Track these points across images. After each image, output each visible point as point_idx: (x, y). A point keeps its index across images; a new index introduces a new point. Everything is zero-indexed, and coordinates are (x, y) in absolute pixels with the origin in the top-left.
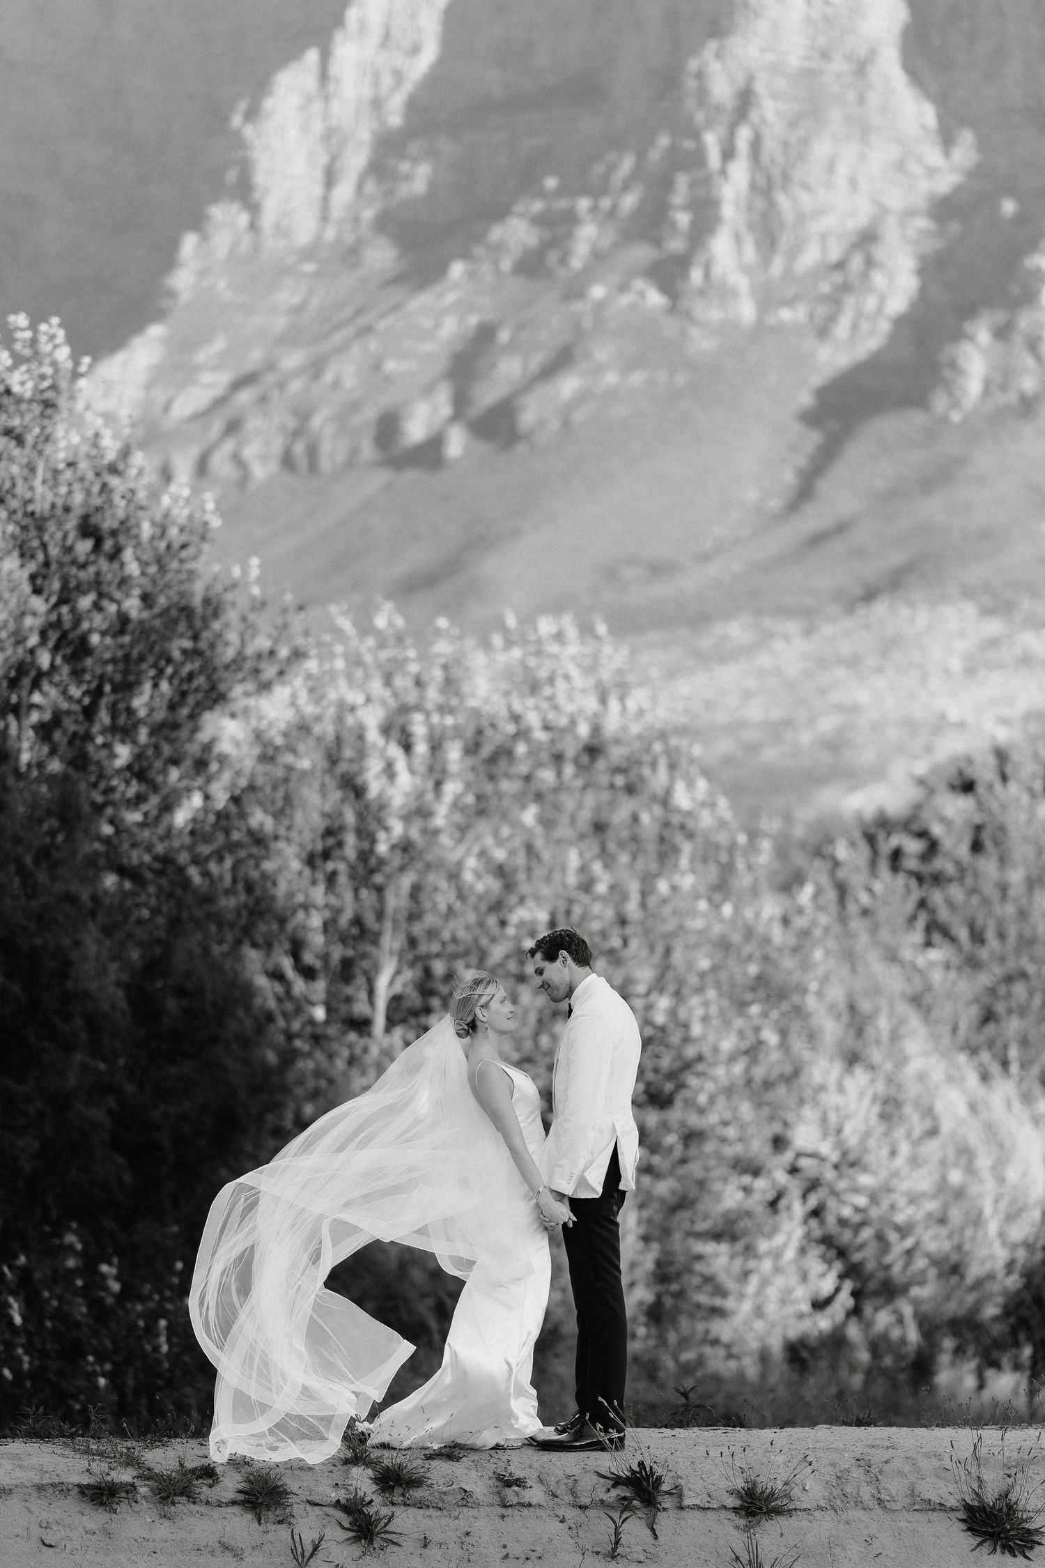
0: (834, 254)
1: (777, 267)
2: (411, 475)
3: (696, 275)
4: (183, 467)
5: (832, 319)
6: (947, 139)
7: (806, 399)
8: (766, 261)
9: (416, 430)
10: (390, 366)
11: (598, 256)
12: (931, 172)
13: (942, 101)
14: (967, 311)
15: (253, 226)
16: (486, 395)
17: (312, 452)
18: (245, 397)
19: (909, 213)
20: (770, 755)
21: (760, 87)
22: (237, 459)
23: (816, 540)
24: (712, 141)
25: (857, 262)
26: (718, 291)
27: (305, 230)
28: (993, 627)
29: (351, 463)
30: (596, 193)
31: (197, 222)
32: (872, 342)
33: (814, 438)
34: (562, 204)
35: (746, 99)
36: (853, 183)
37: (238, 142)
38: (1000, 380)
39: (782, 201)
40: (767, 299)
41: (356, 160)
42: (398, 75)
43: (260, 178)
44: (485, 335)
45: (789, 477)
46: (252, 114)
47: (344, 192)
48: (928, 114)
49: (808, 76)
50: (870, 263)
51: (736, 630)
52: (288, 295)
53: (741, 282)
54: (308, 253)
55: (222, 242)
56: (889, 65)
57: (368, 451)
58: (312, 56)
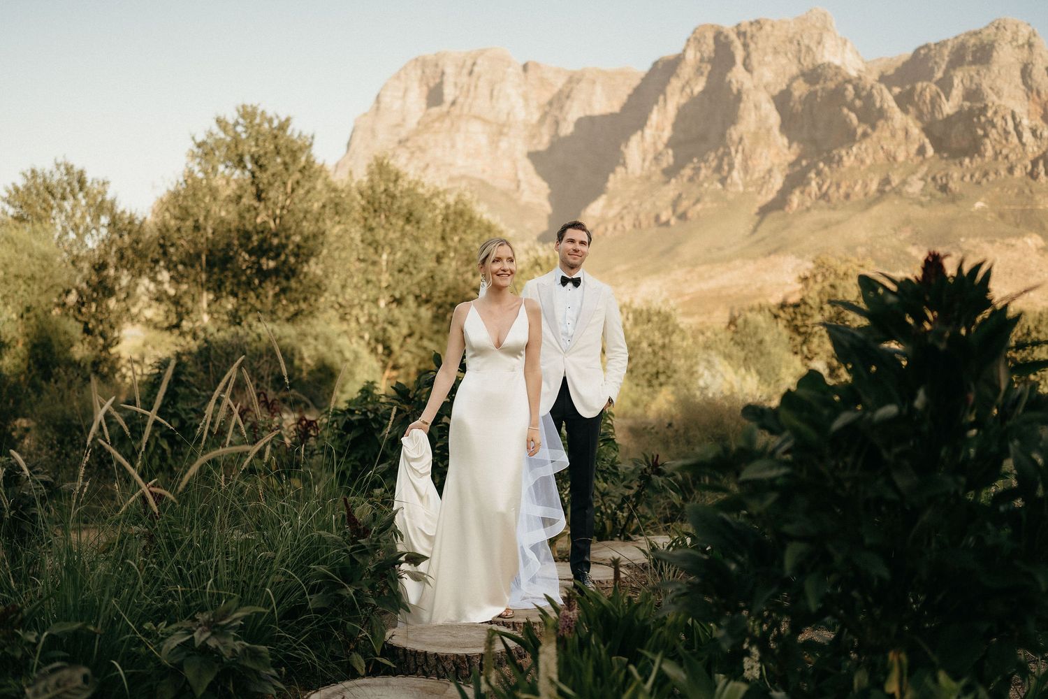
0: (762, 174)
1: (748, 178)
2: (664, 229)
3: (729, 181)
4: (610, 227)
5: (761, 190)
6: (789, 147)
7: (756, 209)
8: (745, 177)
9: (664, 218)
10: (658, 203)
11: (706, 177)
12: (785, 155)
13: (788, 138)
14: (793, 187)
15: (627, 173)
16: (680, 210)
17: (640, 224)
18: (625, 211)
19: (780, 165)
20: (745, 292)
21: (744, 137)
22: (623, 226)
23: (758, 242)
24: (733, 150)
25: (767, 177)
26: (734, 184)
27: (638, 172)
28: (799, 261)
29: (649, 225)
30: (706, 161)
31: (613, 171)
32: (771, 197)
33: (757, 218)
34: (697, 165)
35: (741, 139)
36: (766, 158)
37: (622, 153)
38: (802, 203)
39: (749, 163)
40: (746, 185)
41: (650, 156)
42: (660, 137)
43: (628, 161)
44: (680, 196)
45: (751, 227)
46: (626, 146)
47: (647, 164)
48: (785, 141)
49: (756, 135)
50: (770, 176)
51: (738, 263)
52: (635, 187)
53: (740, 182)
54: (640, 178)
55: (619, 176)
56: (776, 131)
57: (652, 222)
58: (639, 133)
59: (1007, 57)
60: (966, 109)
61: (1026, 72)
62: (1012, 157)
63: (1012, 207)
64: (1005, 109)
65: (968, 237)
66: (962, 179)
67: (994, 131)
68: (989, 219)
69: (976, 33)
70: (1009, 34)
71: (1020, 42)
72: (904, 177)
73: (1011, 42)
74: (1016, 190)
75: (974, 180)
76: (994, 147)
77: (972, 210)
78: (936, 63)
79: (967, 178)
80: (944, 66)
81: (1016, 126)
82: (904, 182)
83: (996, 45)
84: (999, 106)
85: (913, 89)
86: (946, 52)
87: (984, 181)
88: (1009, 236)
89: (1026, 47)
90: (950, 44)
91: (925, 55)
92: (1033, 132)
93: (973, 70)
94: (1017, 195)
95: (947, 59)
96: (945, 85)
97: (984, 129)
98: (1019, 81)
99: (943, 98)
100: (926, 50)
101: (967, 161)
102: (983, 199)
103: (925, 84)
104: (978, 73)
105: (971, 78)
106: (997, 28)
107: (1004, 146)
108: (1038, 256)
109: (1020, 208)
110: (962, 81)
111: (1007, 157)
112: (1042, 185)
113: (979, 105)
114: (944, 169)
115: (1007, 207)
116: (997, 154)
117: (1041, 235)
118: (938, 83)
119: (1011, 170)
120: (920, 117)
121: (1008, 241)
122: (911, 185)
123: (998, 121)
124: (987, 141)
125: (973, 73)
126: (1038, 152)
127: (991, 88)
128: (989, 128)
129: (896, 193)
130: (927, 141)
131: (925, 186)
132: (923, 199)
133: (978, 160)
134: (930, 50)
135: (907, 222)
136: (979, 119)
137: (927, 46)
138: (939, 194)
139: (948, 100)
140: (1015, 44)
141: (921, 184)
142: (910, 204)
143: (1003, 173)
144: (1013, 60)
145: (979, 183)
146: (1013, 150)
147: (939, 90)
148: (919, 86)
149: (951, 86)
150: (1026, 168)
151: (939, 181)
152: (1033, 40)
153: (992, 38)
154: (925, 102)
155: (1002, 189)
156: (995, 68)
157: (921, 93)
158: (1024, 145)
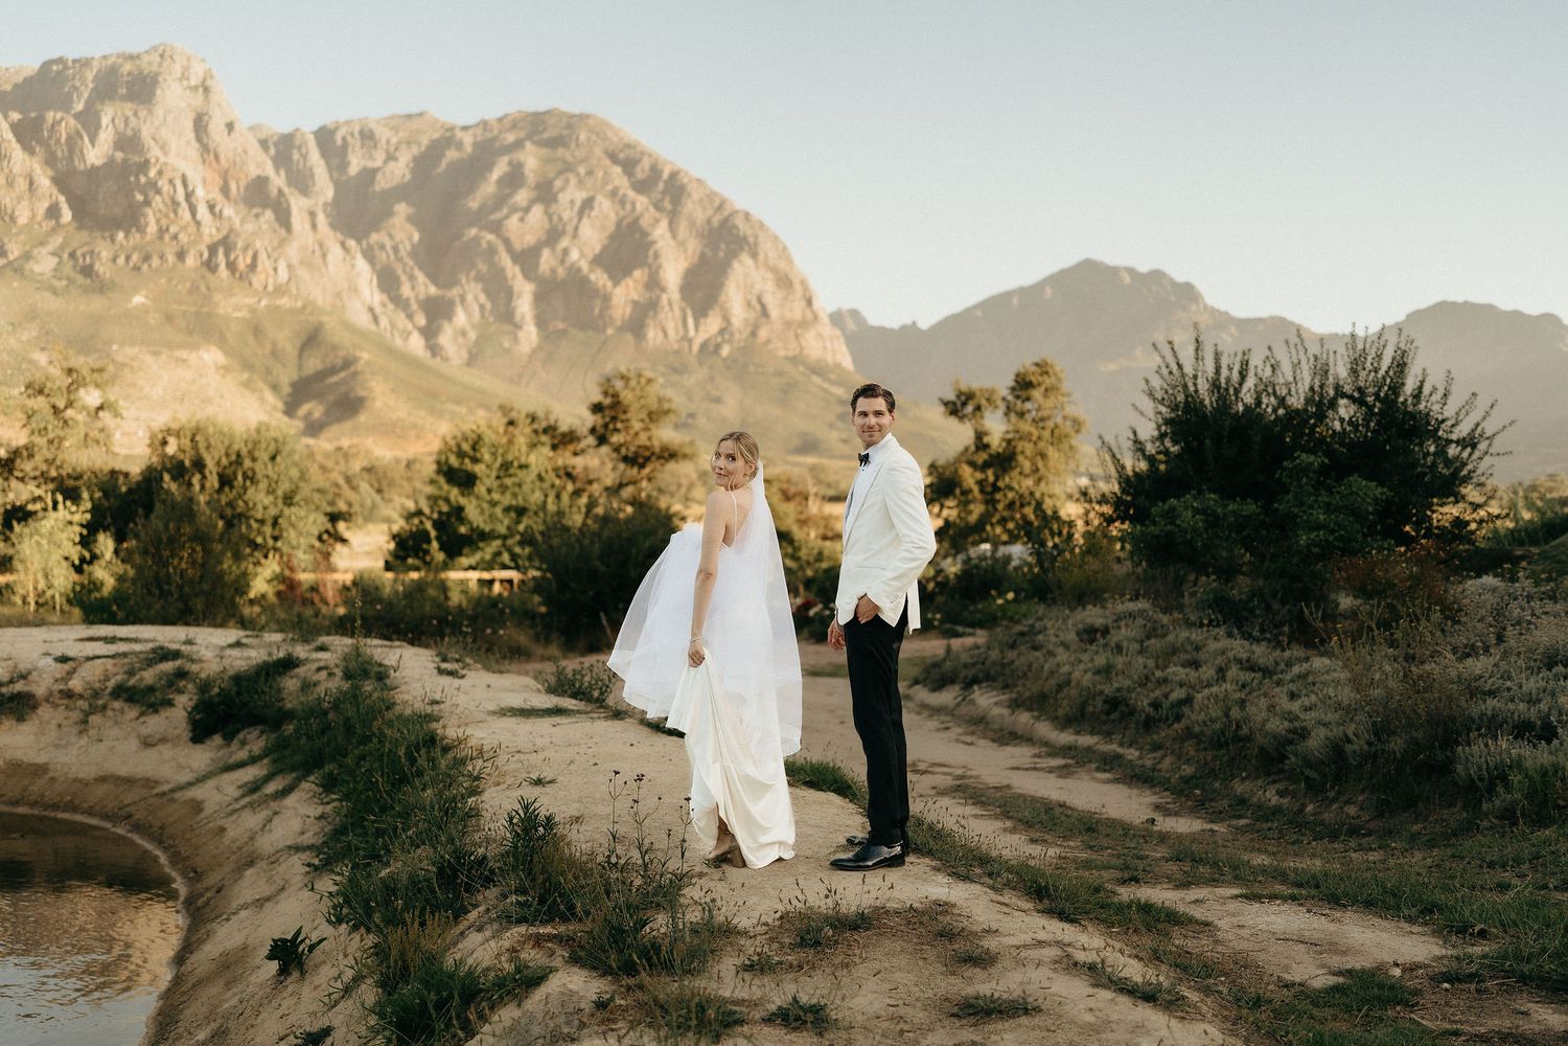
59: (173, 97)
60: (119, 161)
61: (200, 125)
62: (183, 237)
63: (183, 308)
64: (173, 170)
65: (123, 344)
66: (114, 260)
67: (158, 198)
68: (152, 322)
69: (131, 57)
70: (177, 69)
71: (193, 82)
72: (28, 248)
73: (180, 80)
74: (188, 284)
75: (131, 264)
76: (158, 221)
77: (129, 306)
78: (76, 89)
79: (121, 261)
80: (86, 95)
81: (189, 196)
82: (27, 256)
83: (160, 79)
84: (166, 164)
85: (41, 119)
86: (90, 76)
87: (145, 267)
88: (179, 346)
89: (201, 90)
90: (96, 65)
91: (58, 72)
92: (211, 207)
93: (128, 108)
94: (190, 292)
95: (91, 86)
96: (89, 122)
97: (146, 196)
98: (191, 135)
99: (86, 139)
100: (60, 67)
101: (121, 235)
102: (144, 293)
103: (59, 115)
104: (136, 114)
105: (127, 120)
106: (162, 56)
107: (173, 222)
108: (218, 378)
109: (192, 309)
110: (113, 120)
111: (175, 237)
112: (222, 281)
113: (137, 159)
114: (86, 244)
115: (175, 307)
116: (162, 232)
117: (220, 348)
118: (77, 116)
119: (181, 255)
120: (50, 161)
121: (178, 353)
122: (38, 262)
123: (163, 183)
124: (149, 211)
125: (129, 113)
126: (217, 237)
127: (154, 139)
128: (151, 194)
129: (15, 270)
130: (62, 199)
131: (59, 264)
132: (57, 284)
133: (136, 237)
134: (66, 68)
135: (32, 315)
136: (138, 180)
137: (60, 60)
138: (80, 279)
139: (92, 142)
140: (185, 83)
141: (55, 260)
142: (37, 289)
143: (171, 258)
144: (183, 105)
145: (137, 269)
146: (184, 228)
147: (79, 127)
148: (50, 116)
149: (98, 126)
150: (201, 255)
151: (81, 260)
152: (209, 83)
153: (155, 68)
154: (58, 141)
155: (170, 280)
156: (159, 112)
157: (53, 125)
158: (198, 224)
